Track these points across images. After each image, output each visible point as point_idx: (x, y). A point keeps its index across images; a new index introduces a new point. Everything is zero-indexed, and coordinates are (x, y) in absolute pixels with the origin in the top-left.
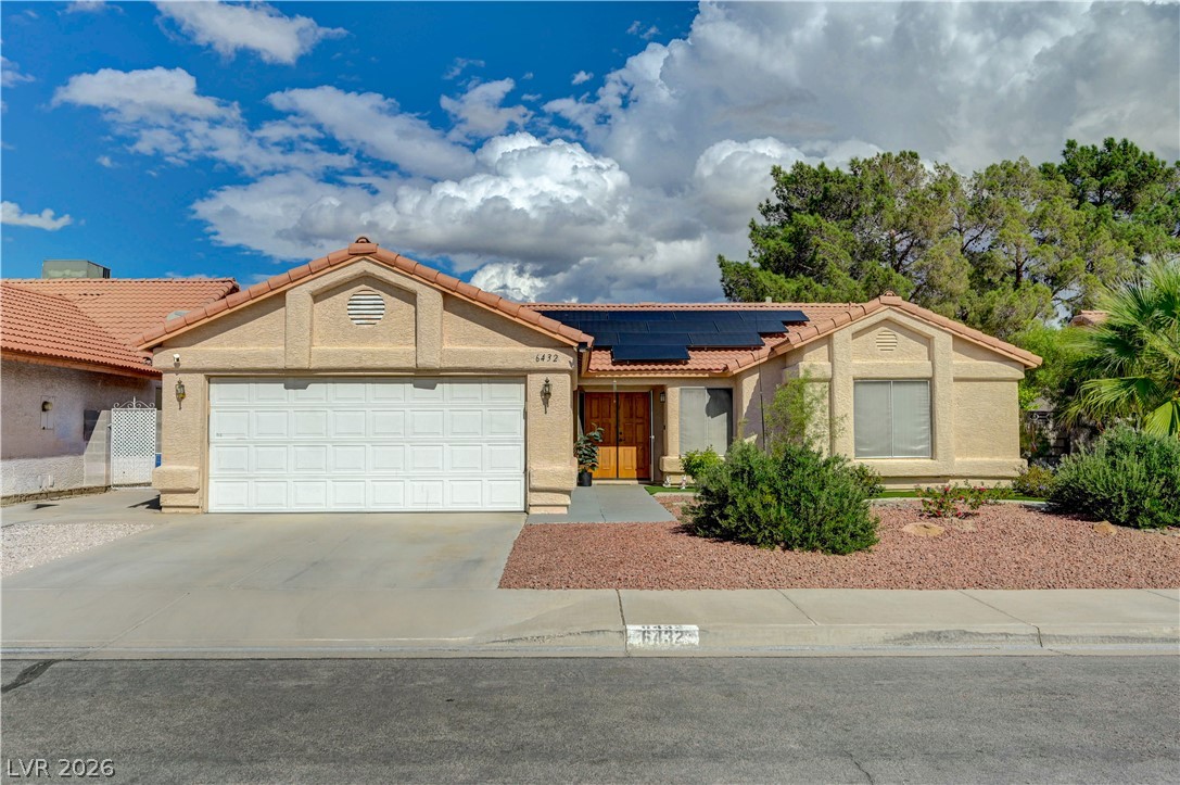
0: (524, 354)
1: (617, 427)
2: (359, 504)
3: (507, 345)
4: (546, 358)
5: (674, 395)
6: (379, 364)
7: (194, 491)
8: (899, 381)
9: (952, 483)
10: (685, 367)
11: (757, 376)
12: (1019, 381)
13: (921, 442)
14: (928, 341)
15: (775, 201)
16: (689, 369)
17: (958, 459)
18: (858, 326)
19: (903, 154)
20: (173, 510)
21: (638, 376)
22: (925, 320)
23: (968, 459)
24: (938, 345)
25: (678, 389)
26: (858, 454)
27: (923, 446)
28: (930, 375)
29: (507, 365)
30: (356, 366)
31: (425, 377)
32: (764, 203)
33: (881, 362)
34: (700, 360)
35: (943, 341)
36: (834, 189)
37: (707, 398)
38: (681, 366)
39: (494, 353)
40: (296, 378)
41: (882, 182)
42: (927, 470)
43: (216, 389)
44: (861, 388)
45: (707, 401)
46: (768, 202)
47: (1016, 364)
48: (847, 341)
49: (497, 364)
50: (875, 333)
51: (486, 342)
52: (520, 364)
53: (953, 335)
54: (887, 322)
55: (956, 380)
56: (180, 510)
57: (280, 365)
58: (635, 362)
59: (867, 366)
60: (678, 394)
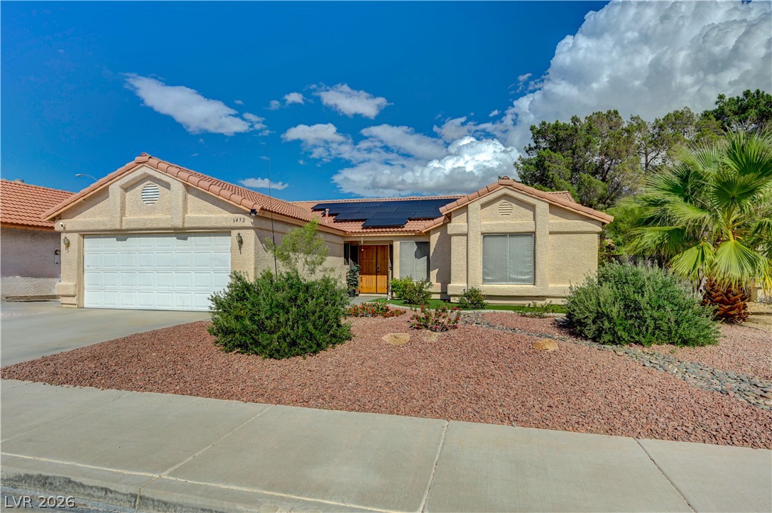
0: (226, 218)
1: (377, 265)
2: (150, 305)
3: (221, 213)
4: (239, 220)
5: (397, 245)
6: (155, 226)
7: (74, 296)
8: (513, 235)
9: (548, 301)
10: (404, 229)
11: (438, 234)
12: (598, 233)
13: (527, 273)
14: (532, 208)
15: (533, 145)
16: (406, 231)
17: (551, 285)
18: (484, 200)
19: (609, 112)
20: (67, 306)
21: (377, 236)
22: (529, 194)
23: (560, 285)
24: (538, 210)
25: (399, 242)
26: (485, 281)
27: (529, 276)
28: (533, 230)
29: (218, 225)
30: (144, 227)
31: (182, 233)
32: (528, 147)
33: (501, 222)
34: (411, 226)
35: (542, 207)
36: (562, 134)
37: (415, 247)
38: (400, 229)
39: (210, 218)
40: (121, 234)
41: (591, 128)
42: (529, 292)
43: (87, 242)
44: (487, 239)
45: (415, 249)
46: (529, 145)
47: (595, 222)
48: (476, 209)
49: (213, 224)
50: (497, 204)
51: (210, 212)
52: (224, 224)
53: (550, 204)
54: (505, 196)
55: (551, 233)
56: (70, 306)
57: (108, 227)
58: (374, 228)
59: (491, 225)
60: (399, 245)
